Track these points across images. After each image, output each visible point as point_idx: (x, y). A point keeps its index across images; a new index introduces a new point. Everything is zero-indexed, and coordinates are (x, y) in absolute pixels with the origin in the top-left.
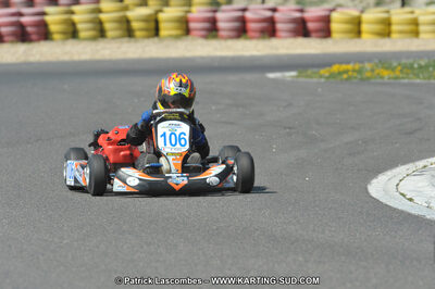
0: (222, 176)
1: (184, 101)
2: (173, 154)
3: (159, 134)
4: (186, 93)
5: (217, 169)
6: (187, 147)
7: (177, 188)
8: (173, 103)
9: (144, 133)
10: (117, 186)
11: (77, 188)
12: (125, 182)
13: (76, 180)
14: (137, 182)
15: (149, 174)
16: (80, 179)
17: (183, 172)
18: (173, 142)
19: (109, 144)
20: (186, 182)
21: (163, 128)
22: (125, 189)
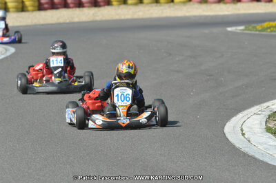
0: (149, 118)
1: (130, 76)
2: (122, 106)
3: (115, 95)
4: (132, 71)
5: (146, 114)
6: (130, 102)
7: (123, 125)
8: (125, 77)
9: (108, 94)
10: (91, 124)
11: (71, 124)
12: (95, 123)
13: (71, 120)
14: (101, 122)
15: (109, 118)
16: (73, 119)
17: (127, 116)
18: (123, 99)
19: (90, 100)
20: (128, 122)
21: (117, 91)
22: (94, 127)
